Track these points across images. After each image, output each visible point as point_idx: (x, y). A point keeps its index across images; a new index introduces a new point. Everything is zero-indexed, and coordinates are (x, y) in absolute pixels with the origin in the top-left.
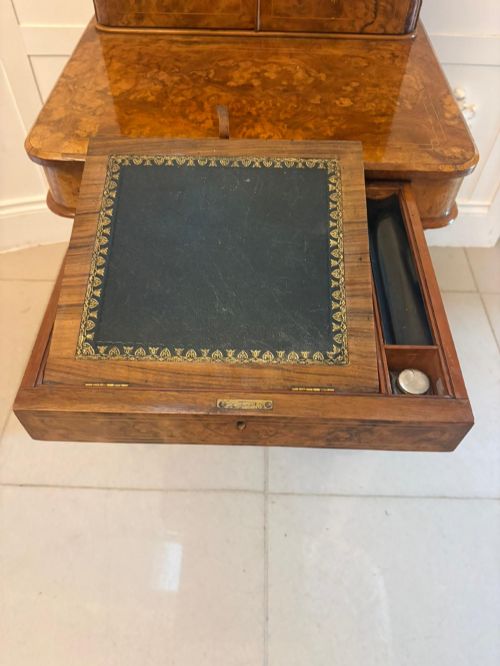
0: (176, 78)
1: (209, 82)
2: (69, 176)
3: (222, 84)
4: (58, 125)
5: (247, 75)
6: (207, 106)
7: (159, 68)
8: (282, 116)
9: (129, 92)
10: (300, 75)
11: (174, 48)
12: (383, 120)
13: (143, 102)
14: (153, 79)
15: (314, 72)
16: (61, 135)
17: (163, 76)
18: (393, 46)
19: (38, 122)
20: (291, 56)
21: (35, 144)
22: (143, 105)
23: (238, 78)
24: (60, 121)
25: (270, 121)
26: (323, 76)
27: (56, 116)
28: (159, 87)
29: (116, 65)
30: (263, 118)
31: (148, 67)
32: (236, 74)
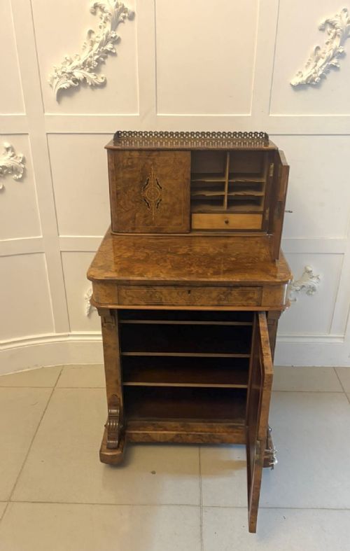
0: (153, 252)
1: (168, 252)
2: (105, 287)
3: (175, 253)
4: (101, 267)
5: (186, 250)
6: (168, 261)
7: (144, 247)
8: (203, 264)
9: (132, 256)
10: (211, 250)
11: (150, 241)
12: (250, 265)
13: (139, 259)
14: (141, 252)
15: (218, 249)
16: (103, 271)
17: (147, 251)
18: (257, 239)
19: (92, 266)
20: (207, 243)
21: (92, 273)
22: (138, 260)
23: (181, 251)
24: (101, 266)
25: (197, 266)
26: (222, 251)
27: (100, 265)
28: (145, 255)
29: (124, 247)
30: (194, 264)
31: (139, 247)
32: (181, 250)
